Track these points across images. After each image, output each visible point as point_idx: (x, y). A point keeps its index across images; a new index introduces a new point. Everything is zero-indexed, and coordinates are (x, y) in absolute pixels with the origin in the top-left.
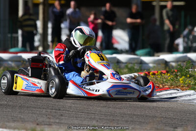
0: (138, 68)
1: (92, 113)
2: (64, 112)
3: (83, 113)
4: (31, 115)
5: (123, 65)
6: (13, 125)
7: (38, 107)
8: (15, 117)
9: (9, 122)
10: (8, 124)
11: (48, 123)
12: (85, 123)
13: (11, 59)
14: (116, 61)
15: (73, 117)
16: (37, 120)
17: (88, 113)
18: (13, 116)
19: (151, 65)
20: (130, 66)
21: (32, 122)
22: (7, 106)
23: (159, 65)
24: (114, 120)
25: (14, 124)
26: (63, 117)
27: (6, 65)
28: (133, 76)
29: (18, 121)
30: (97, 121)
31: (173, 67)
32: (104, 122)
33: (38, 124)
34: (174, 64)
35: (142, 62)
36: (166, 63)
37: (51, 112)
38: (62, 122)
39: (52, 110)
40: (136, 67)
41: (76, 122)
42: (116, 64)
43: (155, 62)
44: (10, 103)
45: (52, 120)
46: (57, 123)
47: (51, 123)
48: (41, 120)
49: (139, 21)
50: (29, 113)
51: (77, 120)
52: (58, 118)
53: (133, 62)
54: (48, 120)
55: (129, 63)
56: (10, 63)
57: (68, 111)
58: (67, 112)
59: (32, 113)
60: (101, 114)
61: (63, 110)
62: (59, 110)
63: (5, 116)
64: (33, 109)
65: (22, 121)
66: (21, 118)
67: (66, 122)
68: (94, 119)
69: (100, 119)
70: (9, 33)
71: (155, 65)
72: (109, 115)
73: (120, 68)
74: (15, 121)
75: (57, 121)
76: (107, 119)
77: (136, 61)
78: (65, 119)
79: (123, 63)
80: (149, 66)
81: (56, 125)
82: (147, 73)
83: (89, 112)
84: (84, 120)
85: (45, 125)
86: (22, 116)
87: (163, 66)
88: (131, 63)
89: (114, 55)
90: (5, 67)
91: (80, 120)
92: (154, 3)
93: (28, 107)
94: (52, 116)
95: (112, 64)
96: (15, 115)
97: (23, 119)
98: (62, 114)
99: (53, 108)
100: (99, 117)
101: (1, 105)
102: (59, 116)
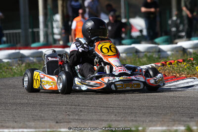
0: (157, 57)
1: (111, 107)
2: (83, 107)
3: (102, 107)
4: (51, 112)
5: (141, 55)
6: (32, 124)
7: (58, 103)
8: (36, 116)
9: (29, 121)
10: (28, 124)
11: (67, 121)
12: (104, 117)
13: (33, 55)
14: (135, 51)
15: (92, 112)
16: (57, 117)
17: (106, 107)
18: (34, 115)
19: (169, 53)
20: (148, 54)
21: (52, 120)
22: (28, 104)
23: (177, 53)
24: (132, 113)
25: (34, 123)
26: (82, 113)
27: (28, 62)
29: (39, 120)
30: (116, 115)
31: (190, 53)
32: (122, 116)
33: (57, 123)
34: (191, 51)
35: (160, 51)
36: (184, 50)
37: (70, 108)
38: (81, 118)
39: (72, 105)
40: (154, 56)
41: (95, 117)
42: (135, 54)
43: (172, 50)
44: (31, 101)
45: (71, 117)
46: (76, 119)
47: (70, 120)
48: (60, 117)
49: (153, 10)
50: (49, 111)
51: (96, 115)
52: (77, 114)
53: (151, 51)
54: (67, 117)
55: (148, 52)
56: (31, 58)
57: (87, 106)
58: (86, 107)
59: (52, 111)
60: (119, 108)
61: (83, 106)
62: (79, 105)
63: (26, 116)
64: (54, 106)
65: (42, 120)
66: (41, 117)
67: (84, 118)
68: (113, 113)
69: (118, 113)
70: (30, 28)
71: (173, 53)
72: (126, 108)
73: (139, 57)
74: (35, 120)
75: (76, 118)
76: (125, 113)
77: (154, 50)
78: (84, 115)
79: (141, 52)
80: (168, 54)
81: (75, 122)
82: (164, 63)
83: (108, 106)
84: (103, 115)
85: (64, 122)
86: (42, 115)
87: (181, 53)
88: (150, 52)
89: (133, 45)
90: (27, 63)
91: (99, 115)
93: (48, 105)
94: (72, 112)
95: (131, 55)
96: (35, 114)
97: (44, 117)
98: (81, 109)
99: (73, 104)
100: (117, 111)
101: (22, 104)
102: (79, 112)
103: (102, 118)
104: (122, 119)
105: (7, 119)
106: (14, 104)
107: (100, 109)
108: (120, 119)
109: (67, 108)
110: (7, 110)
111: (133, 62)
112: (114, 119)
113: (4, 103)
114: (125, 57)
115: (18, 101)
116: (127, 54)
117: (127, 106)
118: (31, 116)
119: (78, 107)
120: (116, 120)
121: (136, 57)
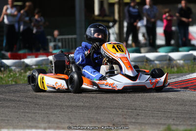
1: (169, 112)
2: (140, 111)
3: (159, 111)
4: (107, 115)
7: (115, 107)
8: (92, 118)
12: (162, 121)
14: (193, 58)
15: (150, 116)
16: (114, 120)
17: (164, 112)
21: (108, 123)
22: (83, 107)
24: (190, 118)
29: (95, 122)
30: (174, 119)
32: (180, 120)
33: (114, 125)
37: (127, 112)
38: (138, 121)
39: (128, 109)
41: (152, 121)
42: (193, 61)
44: (87, 104)
45: (128, 120)
46: (133, 123)
48: (117, 120)
50: (105, 114)
51: (154, 119)
52: (134, 118)
54: (124, 120)
57: (145, 110)
58: (143, 111)
60: (177, 112)
61: (139, 110)
62: (136, 109)
63: (82, 118)
64: (110, 110)
65: (99, 122)
66: (97, 119)
67: (142, 122)
68: (171, 117)
69: (176, 117)
72: (185, 113)
74: (91, 122)
75: (133, 121)
76: (183, 118)
78: (141, 118)
81: (132, 125)
83: (165, 110)
84: (161, 119)
86: (99, 117)
89: (191, 52)
91: (157, 119)
93: (104, 108)
94: (129, 116)
95: (189, 61)
96: (91, 116)
97: (100, 119)
98: (138, 113)
99: (130, 108)
100: (175, 116)
101: (78, 106)
102: (136, 116)
103: (160, 122)
104: (181, 123)
105: (62, 121)
106: (70, 106)
107: (157, 113)
108: (178, 123)
109: (123, 111)
110: (63, 112)
111: (190, 69)
112: (172, 123)
113: (59, 105)
114: (183, 64)
115: (74, 104)
116: (184, 61)
117: (186, 112)
118: (86, 119)
119: (135, 111)
120: (174, 124)
121: (194, 65)
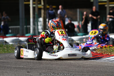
1: (71, 71)
2: (55, 71)
3: (66, 71)
4: (36, 73)
7: (41, 68)
17: (68, 71)
18: (27, 74)
22: (23, 68)
24: (83, 75)
27: (24, 44)
28: (94, 49)
37: (48, 71)
44: (25, 67)
57: (57, 70)
58: (57, 71)
60: (76, 71)
61: (54, 70)
63: (22, 75)
64: (38, 70)
70: (25, 25)
72: (80, 72)
76: (79, 74)
82: (102, 46)
86: (32, 74)
89: (84, 36)
92: (106, 6)
93: (35, 69)
99: (49, 69)
101: (20, 68)
106: (16, 68)
109: (45, 71)
110: (11, 71)
113: (10, 67)
115: (18, 66)
116: (80, 41)
118: (25, 75)
119: (52, 71)
